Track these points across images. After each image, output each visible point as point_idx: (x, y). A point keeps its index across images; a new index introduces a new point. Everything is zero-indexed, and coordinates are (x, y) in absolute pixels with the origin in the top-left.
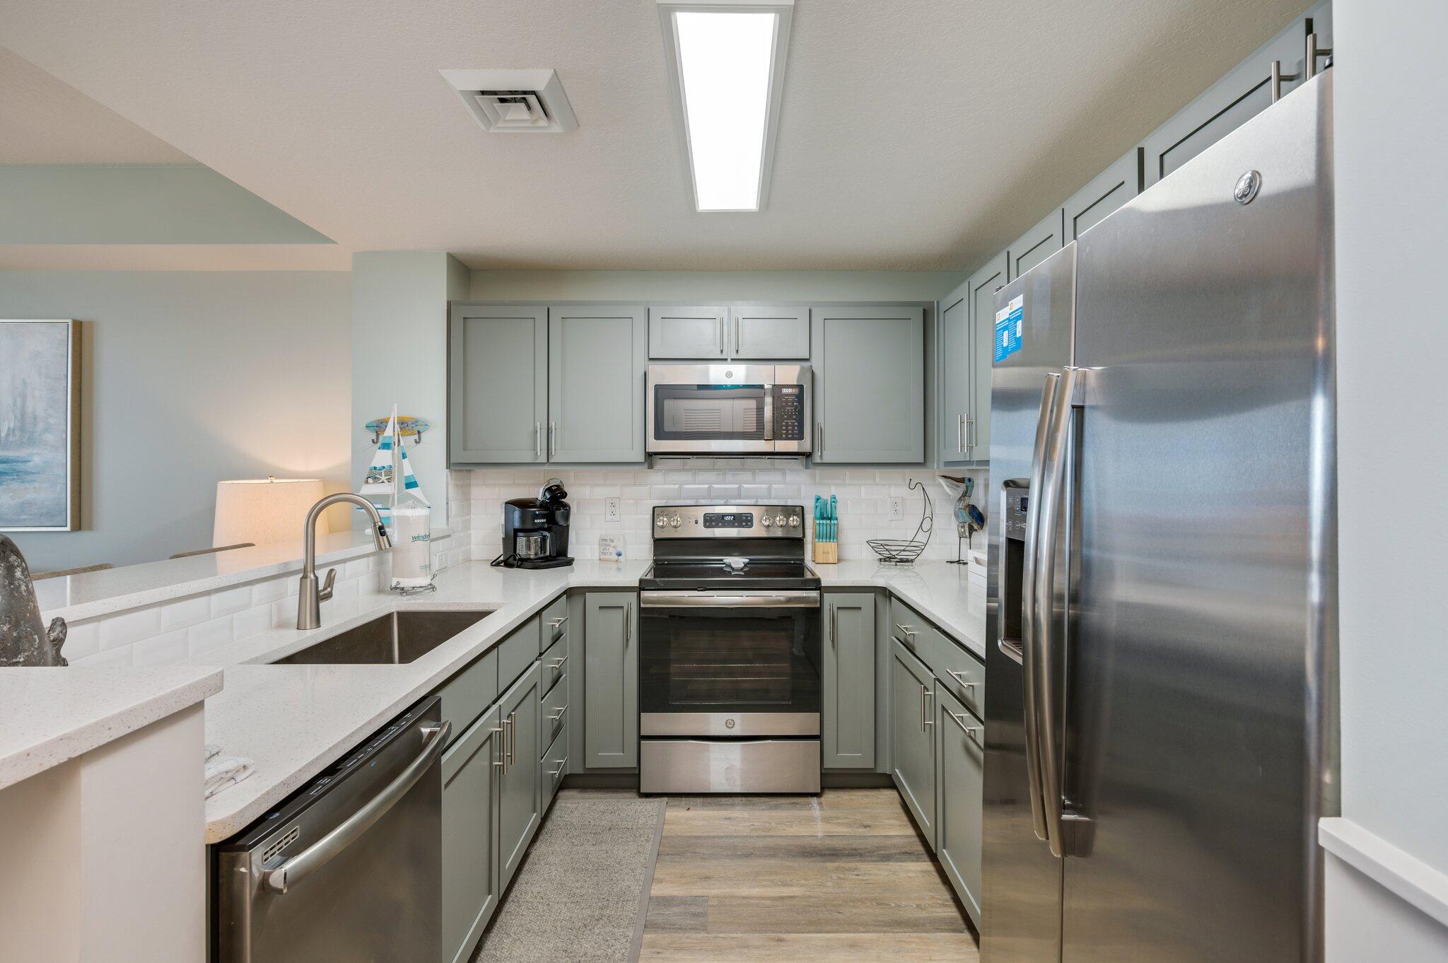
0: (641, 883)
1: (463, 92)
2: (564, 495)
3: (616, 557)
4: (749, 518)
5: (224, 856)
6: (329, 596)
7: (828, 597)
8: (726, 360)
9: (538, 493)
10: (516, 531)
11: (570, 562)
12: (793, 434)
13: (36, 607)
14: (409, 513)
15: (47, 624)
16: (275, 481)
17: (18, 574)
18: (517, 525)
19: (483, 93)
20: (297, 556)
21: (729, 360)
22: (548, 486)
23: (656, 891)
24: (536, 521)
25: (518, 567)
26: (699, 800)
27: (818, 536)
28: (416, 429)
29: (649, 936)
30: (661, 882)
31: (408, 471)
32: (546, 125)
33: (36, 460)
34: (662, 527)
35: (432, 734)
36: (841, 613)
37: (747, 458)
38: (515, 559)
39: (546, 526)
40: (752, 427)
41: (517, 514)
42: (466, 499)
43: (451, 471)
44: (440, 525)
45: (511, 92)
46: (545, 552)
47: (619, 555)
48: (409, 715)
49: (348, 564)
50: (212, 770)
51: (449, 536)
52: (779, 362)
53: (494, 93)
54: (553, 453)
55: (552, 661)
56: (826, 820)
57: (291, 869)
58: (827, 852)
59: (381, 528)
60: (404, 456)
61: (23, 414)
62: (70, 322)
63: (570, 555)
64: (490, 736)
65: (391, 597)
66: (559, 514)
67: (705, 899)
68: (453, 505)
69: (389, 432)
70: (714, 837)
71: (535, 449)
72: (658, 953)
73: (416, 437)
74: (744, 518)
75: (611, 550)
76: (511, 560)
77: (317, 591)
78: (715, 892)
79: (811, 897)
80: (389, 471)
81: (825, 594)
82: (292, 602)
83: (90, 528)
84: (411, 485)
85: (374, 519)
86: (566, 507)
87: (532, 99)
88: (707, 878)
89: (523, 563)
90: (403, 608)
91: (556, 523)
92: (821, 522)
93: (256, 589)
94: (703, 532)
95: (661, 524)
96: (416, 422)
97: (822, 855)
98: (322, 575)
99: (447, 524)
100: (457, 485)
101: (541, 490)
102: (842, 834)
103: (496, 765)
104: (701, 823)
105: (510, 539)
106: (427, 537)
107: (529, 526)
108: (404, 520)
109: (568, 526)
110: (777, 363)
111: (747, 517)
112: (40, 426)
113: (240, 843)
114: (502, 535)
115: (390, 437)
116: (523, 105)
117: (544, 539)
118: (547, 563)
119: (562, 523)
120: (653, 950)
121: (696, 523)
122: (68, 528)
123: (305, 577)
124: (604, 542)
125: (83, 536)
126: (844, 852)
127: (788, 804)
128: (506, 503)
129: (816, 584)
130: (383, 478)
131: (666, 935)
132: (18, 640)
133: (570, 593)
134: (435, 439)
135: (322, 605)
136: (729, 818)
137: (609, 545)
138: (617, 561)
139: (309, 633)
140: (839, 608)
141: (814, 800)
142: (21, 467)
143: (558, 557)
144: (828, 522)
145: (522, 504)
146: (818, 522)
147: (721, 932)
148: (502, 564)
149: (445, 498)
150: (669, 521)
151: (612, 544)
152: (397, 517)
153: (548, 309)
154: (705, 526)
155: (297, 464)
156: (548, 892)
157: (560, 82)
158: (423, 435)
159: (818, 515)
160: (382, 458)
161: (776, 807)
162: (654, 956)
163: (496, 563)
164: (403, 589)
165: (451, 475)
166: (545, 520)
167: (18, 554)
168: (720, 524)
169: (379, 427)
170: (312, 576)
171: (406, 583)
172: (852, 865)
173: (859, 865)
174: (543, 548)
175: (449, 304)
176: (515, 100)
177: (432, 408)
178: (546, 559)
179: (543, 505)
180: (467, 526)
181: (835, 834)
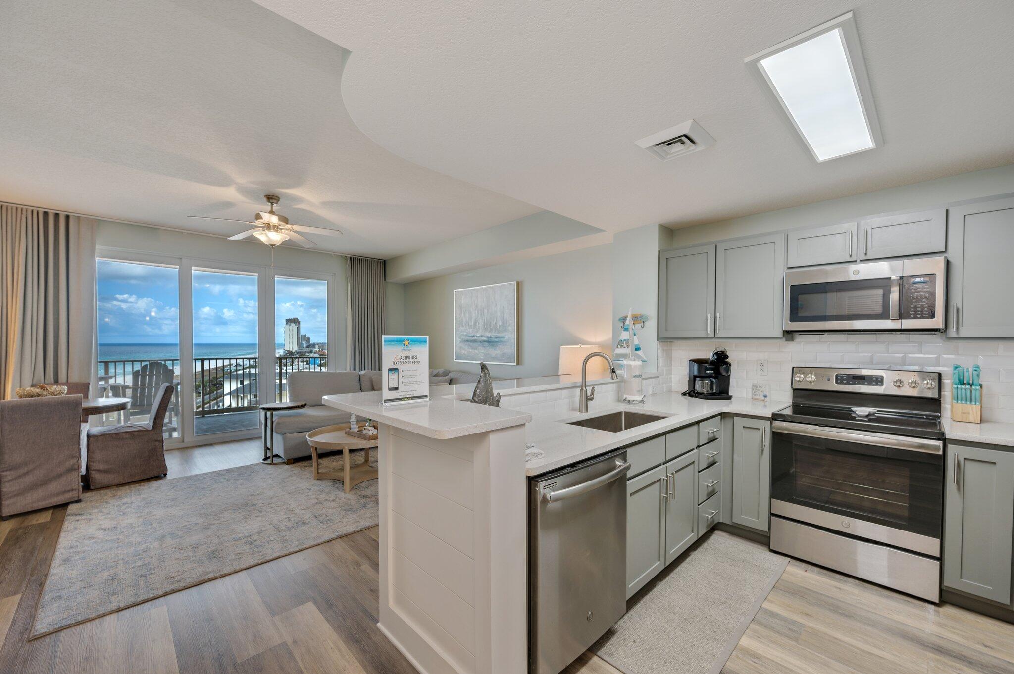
0: (756, 597)
1: (647, 149)
2: (727, 357)
3: (763, 398)
4: (879, 379)
5: (533, 482)
6: (592, 399)
7: (951, 448)
8: (856, 261)
9: (709, 355)
10: (695, 377)
11: (729, 398)
12: (922, 314)
13: (492, 388)
14: (632, 363)
15: (495, 395)
16: (582, 346)
17: (487, 376)
18: (696, 373)
19: (658, 145)
20: (579, 380)
21: (858, 261)
22: (716, 351)
23: (766, 605)
24: (707, 372)
25: (696, 397)
26: (816, 569)
27: (956, 398)
28: (642, 320)
29: (754, 626)
30: (772, 603)
31: (636, 342)
32: (694, 148)
33: (507, 337)
34: (800, 381)
35: (620, 466)
36: (968, 463)
37: (878, 334)
38: (694, 393)
39: (714, 375)
40: (879, 310)
41: (696, 367)
42: (669, 358)
43: (660, 342)
44: (652, 370)
45: (674, 139)
46: (713, 390)
47: (766, 397)
48: (610, 454)
49: (604, 386)
50: (528, 451)
51: (658, 377)
52: (907, 258)
53: (664, 142)
54: (718, 332)
55: (708, 452)
56: (940, 625)
57: (553, 495)
58: (930, 645)
59: (613, 369)
60: (635, 335)
61: (503, 319)
62: (515, 282)
63: (730, 394)
64: (660, 479)
65: (623, 404)
66: (722, 369)
67: (802, 626)
68: (661, 361)
69: (627, 322)
70: (822, 594)
71: (706, 329)
72: (758, 637)
73: (642, 324)
74: (875, 379)
75: (760, 393)
76: (692, 393)
77: (587, 397)
78: (811, 624)
79: (901, 666)
80: (627, 342)
81: (949, 445)
82: (577, 399)
83: (521, 365)
84: (638, 349)
85: (610, 365)
86: (728, 365)
87: (684, 138)
88: (807, 614)
89: (698, 395)
90: (627, 410)
91: (720, 374)
92: (959, 386)
93: (564, 392)
94: (834, 386)
95: (798, 379)
96: (642, 316)
97: (924, 645)
98: (589, 389)
99: (657, 371)
100: (664, 350)
101: (712, 354)
102: (956, 641)
103: (664, 496)
104: (814, 583)
105: (693, 380)
106: (640, 376)
107: (703, 374)
108: (629, 366)
109: (729, 376)
110: (904, 258)
111: (877, 378)
112: (508, 324)
113: (537, 479)
114: (688, 379)
115: (628, 325)
116: (679, 143)
117: (712, 383)
118: (713, 397)
119: (724, 374)
120: (756, 634)
121: (829, 380)
122: (515, 364)
123: (582, 389)
124: (755, 387)
125: (519, 367)
126: (951, 653)
127: (901, 599)
128: (690, 361)
129: (941, 437)
130: (625, 345)
131: (767, 631)
132: (486, 398)
133: (723, 415)
134: (652, 325)
135: (589, 403)
136: (840, 589)
137: (759, 390)
138: (764, 400)
139: (584, 414)
140: (965, 459)
141: (932, 607)
142: (502, 339)
143: (723, 394)
144: (968, 387)
145: (699, 362)
146: (955, 386)
147: (808, 648)
148: (688, 395)
149: (656, 356)
150: (805, 377)
151: (761, 390)
152: (627, 365)
153: (716, 246)
154: (836, 382)
155: (592, 339)
156: (696, 577)
157: (698, 124)
158: (646, 324)
159: (957, 381)
160: (625, 335)
161: (888, 597)
162: (756, 637)
163: (684, 394)
164: (629, 401)
165: (660, 345)
166: (713, 372)
167: (487, 369)
168: (851, 382)
169: (624, 320)
170: (585, 389)
171: (630, 398)
172: (958, 665)
173: (965, 668)
174: (712, 388)
175: (659, 252)
176: (676, 142)
177: (650, 309)
178: (713, 394)
179: (712, 363)
180: (670, 372)
181: (945, 637)
